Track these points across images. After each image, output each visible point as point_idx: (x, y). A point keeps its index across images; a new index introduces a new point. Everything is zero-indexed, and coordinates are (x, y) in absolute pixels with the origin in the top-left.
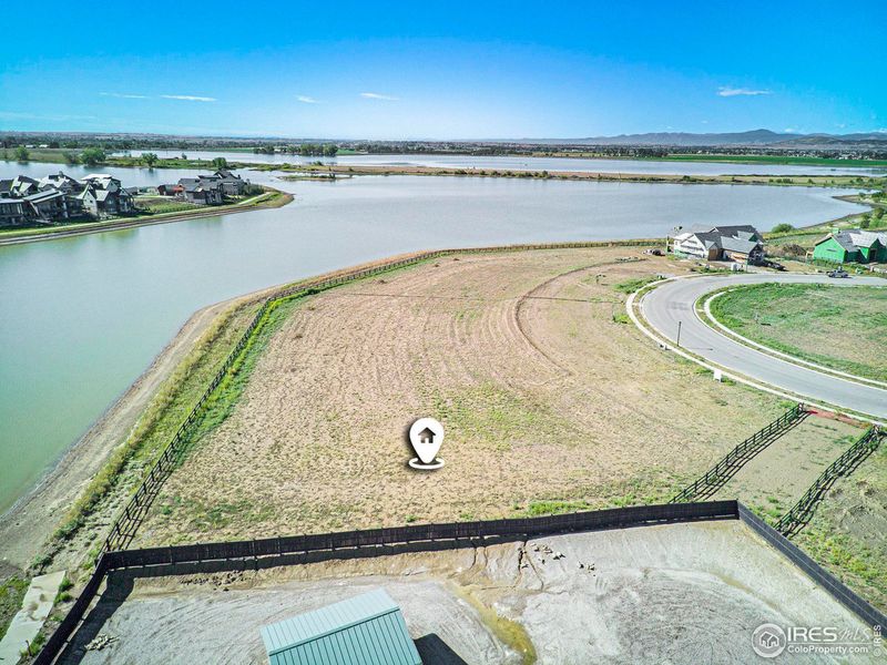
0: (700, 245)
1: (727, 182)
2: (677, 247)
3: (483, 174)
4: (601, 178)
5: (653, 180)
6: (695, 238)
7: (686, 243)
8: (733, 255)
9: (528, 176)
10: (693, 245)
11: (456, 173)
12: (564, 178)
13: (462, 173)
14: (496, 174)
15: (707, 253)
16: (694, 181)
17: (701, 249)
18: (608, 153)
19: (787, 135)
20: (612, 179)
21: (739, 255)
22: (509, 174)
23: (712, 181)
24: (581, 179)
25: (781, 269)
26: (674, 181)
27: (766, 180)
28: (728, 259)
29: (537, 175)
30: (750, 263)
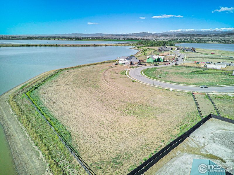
0: (127, 61)
1: (104, 46)
2: (121, 62)
3: (36, 46)
4: (73, 46)
5: (87, 46)
6: (126, 60)
7: (124, 61)
8: (134, 63)
9: (51, 46)
10: (126, 61)
11: (27, 46)
12: (63, 46)
13: (29, 46)
14: (40, 45)
15: (129, 63)
16: (97, 46)
17: (128, 62)
18: (66, 39)
19: (105, 34)
20: (76, 46)
21: (136, 63)
22: (45, 45)
23: (101, 46)
24: (68, 46)
25: (145, 65)
26: (92, 46)
27: (112, 45)
28: (133, 64)
29: (54, 45)
30: (139, 64)
